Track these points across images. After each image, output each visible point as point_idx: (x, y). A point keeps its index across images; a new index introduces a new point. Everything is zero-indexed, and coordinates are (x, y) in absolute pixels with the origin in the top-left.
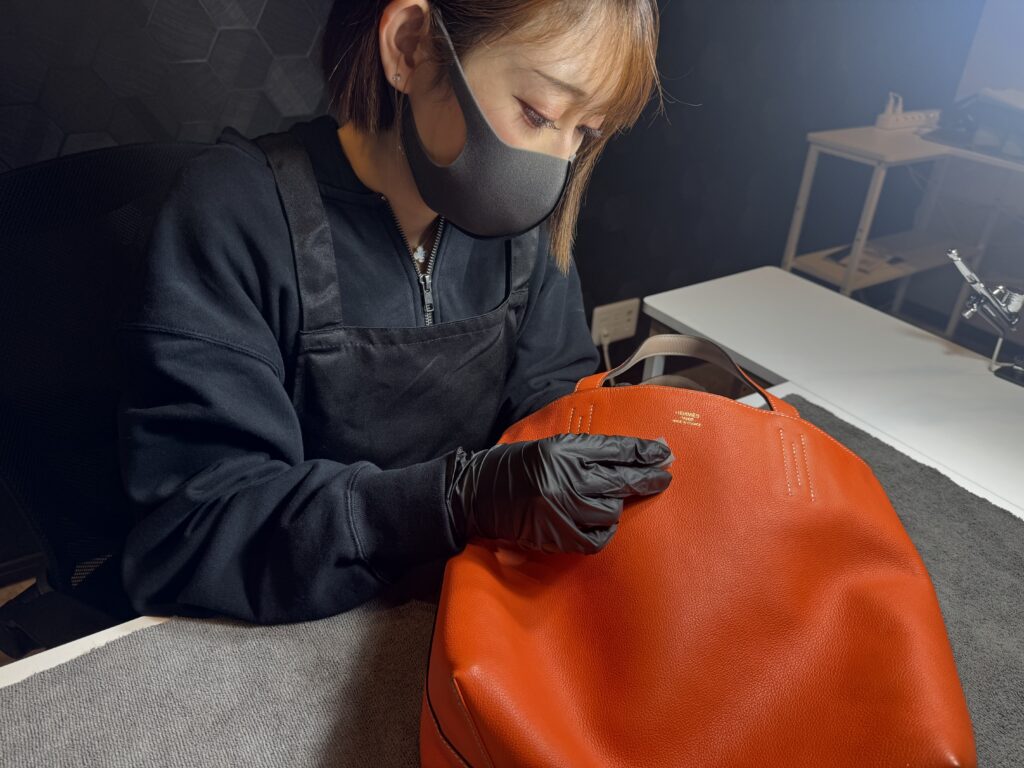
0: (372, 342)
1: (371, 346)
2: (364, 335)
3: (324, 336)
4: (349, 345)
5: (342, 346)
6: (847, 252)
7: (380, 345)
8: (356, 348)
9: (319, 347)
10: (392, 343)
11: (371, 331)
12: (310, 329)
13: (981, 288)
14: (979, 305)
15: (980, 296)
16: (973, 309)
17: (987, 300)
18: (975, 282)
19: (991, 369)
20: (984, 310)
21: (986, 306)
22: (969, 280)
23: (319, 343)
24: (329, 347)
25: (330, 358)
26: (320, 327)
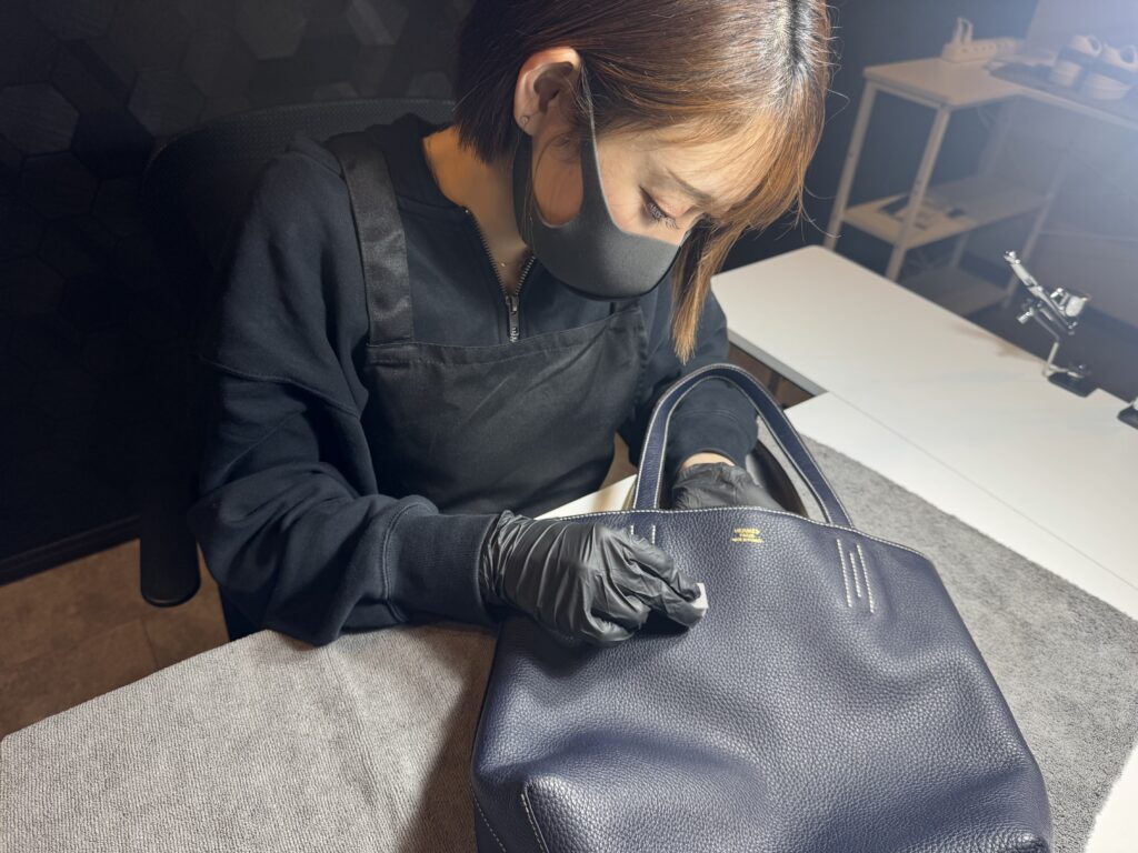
0: (443, 360)
1: (442, 364)
2: (437, 353)
3: (393, 349)
4: (419, 361)
5: (411, 363)
6: (903, 203)
7: (452, 365)
8: (426, 366)
9: (387, 361)
10: (465, 362)
11: (443, 349)
12: (377, 343)
13: (1038, 291)
14: (1036, 308)
15: (1037, 299)
16: (1028, 314)
17: (1045, 304)
18: (1032, 285)
19: (1044, 373)
20: (1042, 315)
21: (1043, 311)
22: (1026, 284)
23: (386, 357)
24: (396, 362)
25: (398, 373)
26: (389, 340)
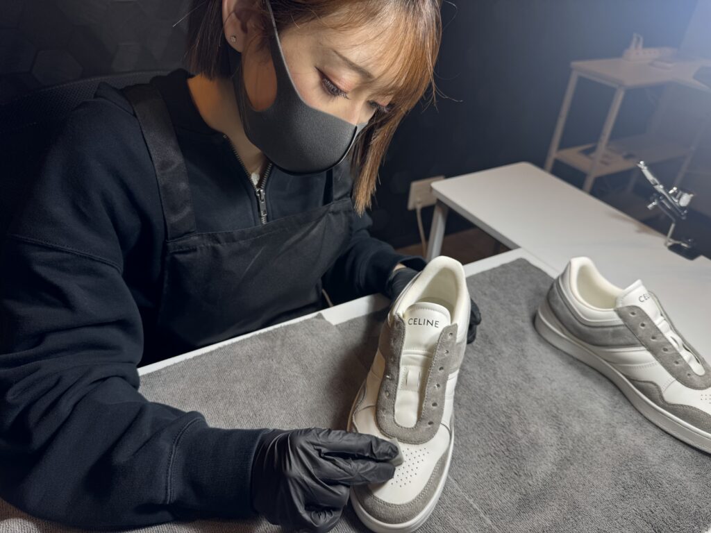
0: (219, 242)
1: (219, 245)
2: (214, 238)
3: (184, 241)
4: (203, 246)
5: (198, 247)
6: (593, 150)
7: (225, 244)
8: (207, 247)
9: (181, 250)
11: (218, 235)
12: (173, 238)
13: (660, 188)
14: (659, 200)
15: (661, 194)
16: (654, 204)
17: (665, 198)
18: (656, 184)
19: (666, 244)
20: (662, 204)
21: (664, 201)
22: (652, 183)
23: (181, 247)
24: (188, 249)
25: (189, 256)
26: (181, 236)
